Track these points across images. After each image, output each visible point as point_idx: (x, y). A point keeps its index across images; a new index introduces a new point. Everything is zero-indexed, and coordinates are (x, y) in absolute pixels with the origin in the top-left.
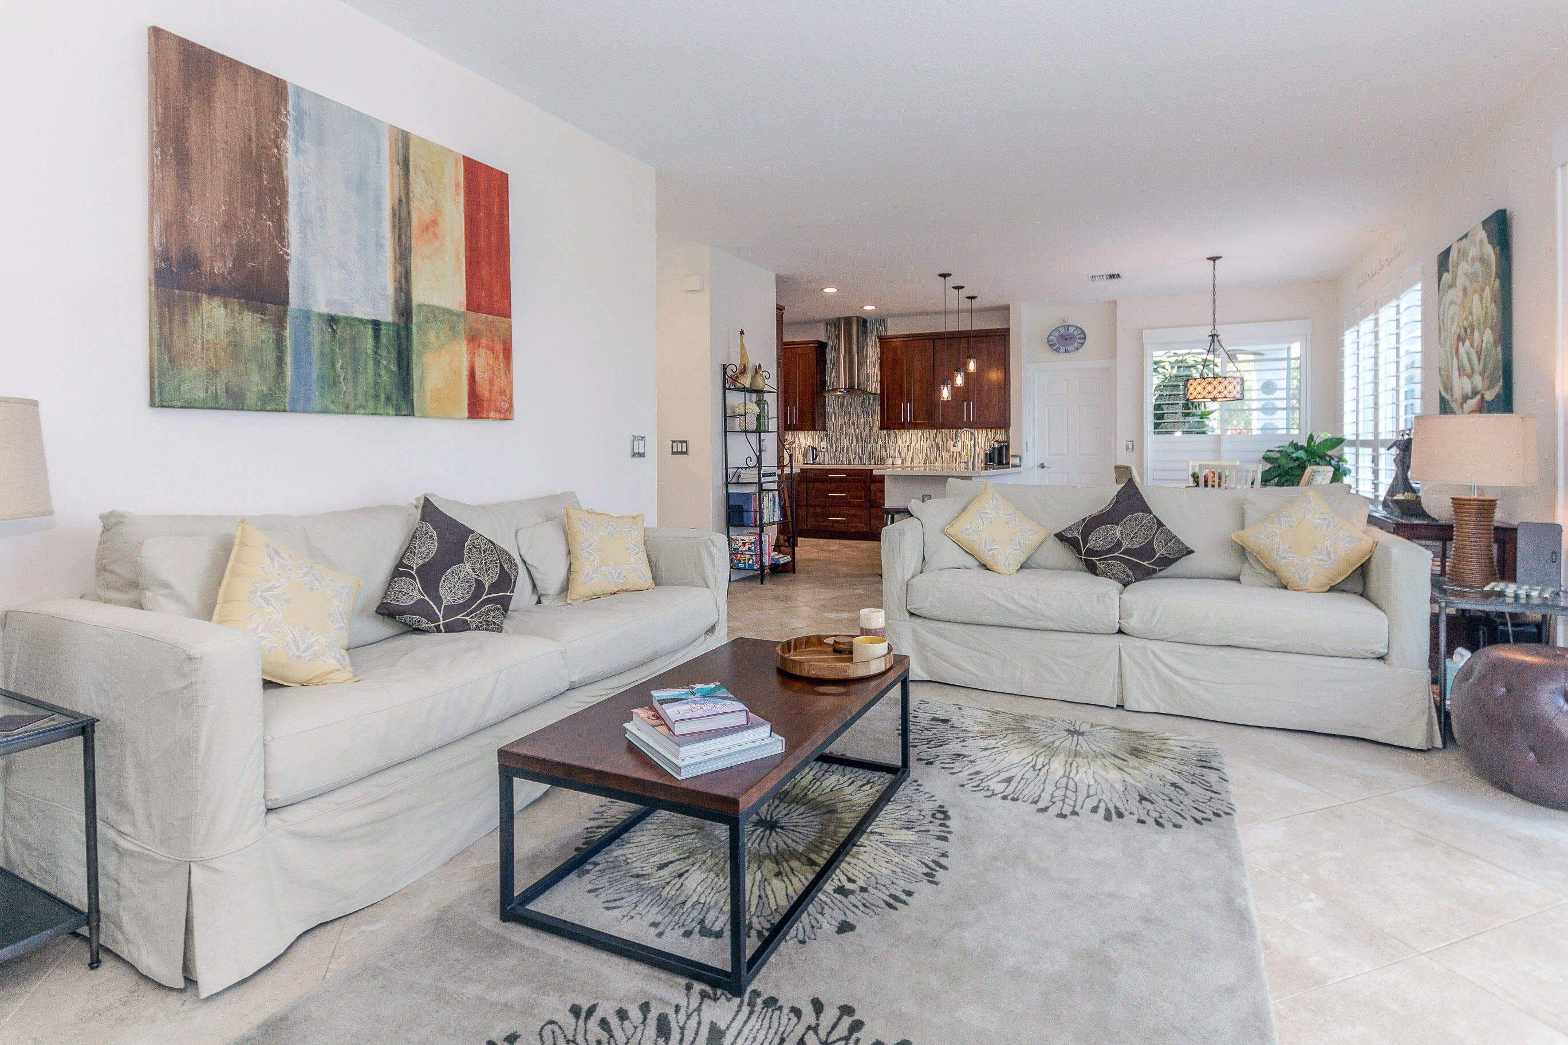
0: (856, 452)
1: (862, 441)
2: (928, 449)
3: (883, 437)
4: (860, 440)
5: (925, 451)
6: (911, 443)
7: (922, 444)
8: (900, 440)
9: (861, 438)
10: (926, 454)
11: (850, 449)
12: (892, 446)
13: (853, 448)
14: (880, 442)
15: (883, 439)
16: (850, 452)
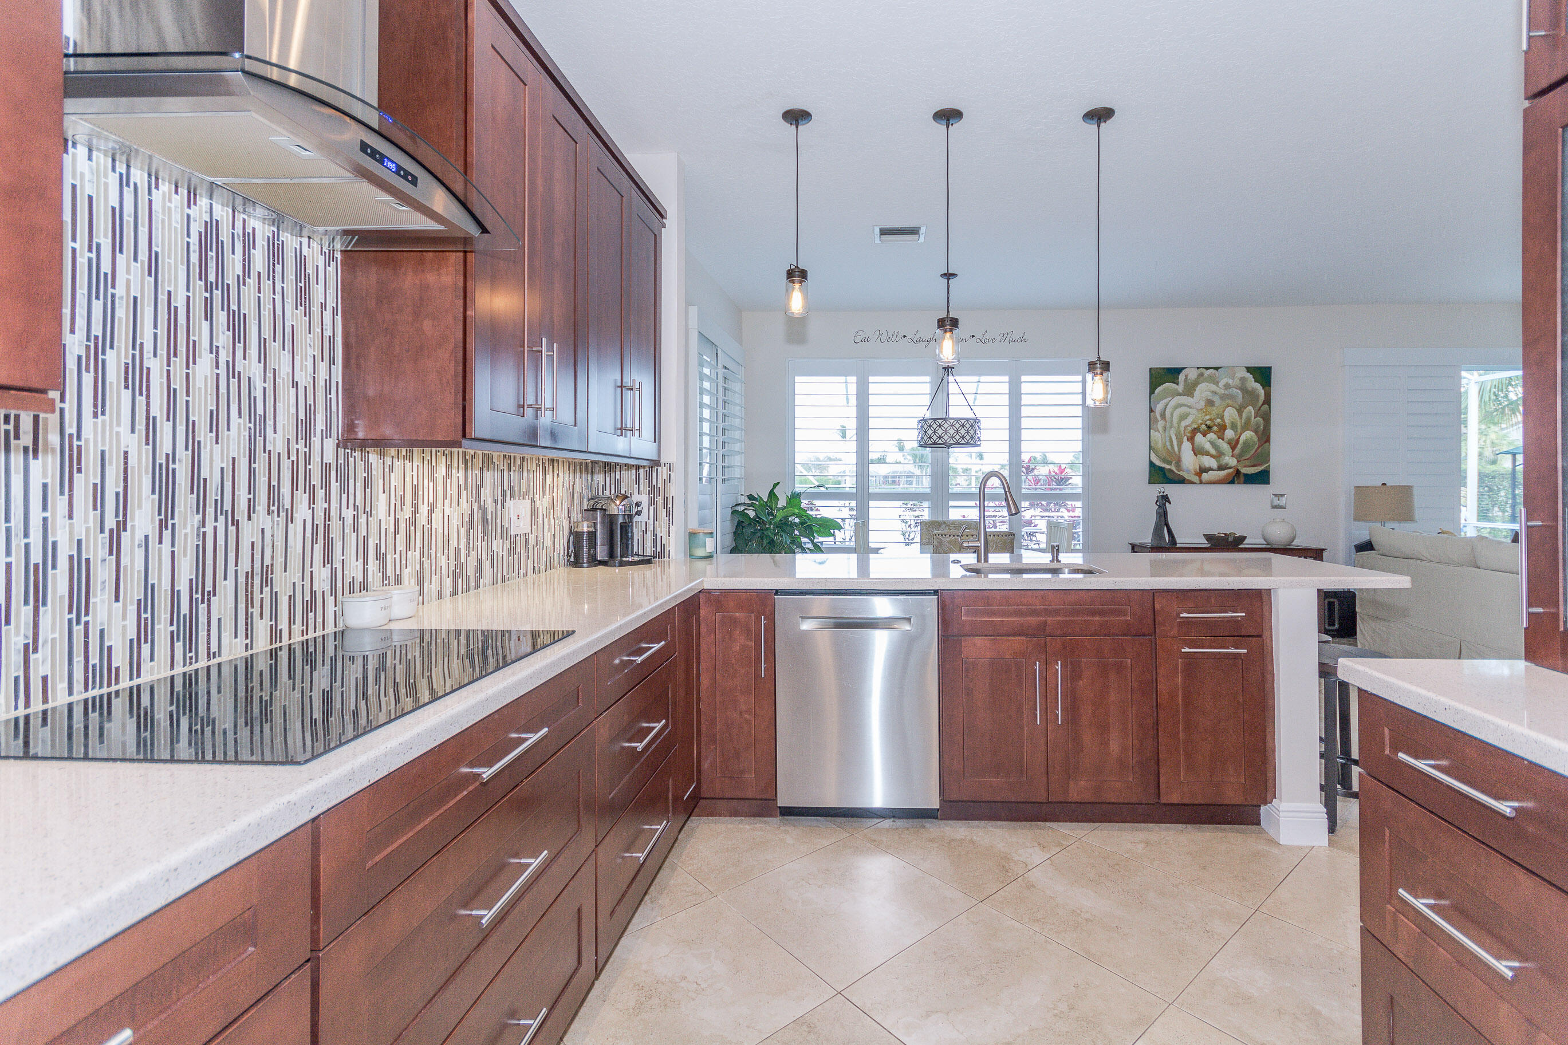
0: (149, 589)
1: (201, 507)
2: (463, 531)
3: (316, 481)
4: (185, 500)
5: (454, 543)
6: (415, 512)
7: (447, 511)
8: (383, 498)
9: (198, 485)
10: (458, 550)
11: (102, 574)
12: (356, 529)
13: (133, 559)
14: (302, 512)
15: (320, 493)
16: (101, 599)
